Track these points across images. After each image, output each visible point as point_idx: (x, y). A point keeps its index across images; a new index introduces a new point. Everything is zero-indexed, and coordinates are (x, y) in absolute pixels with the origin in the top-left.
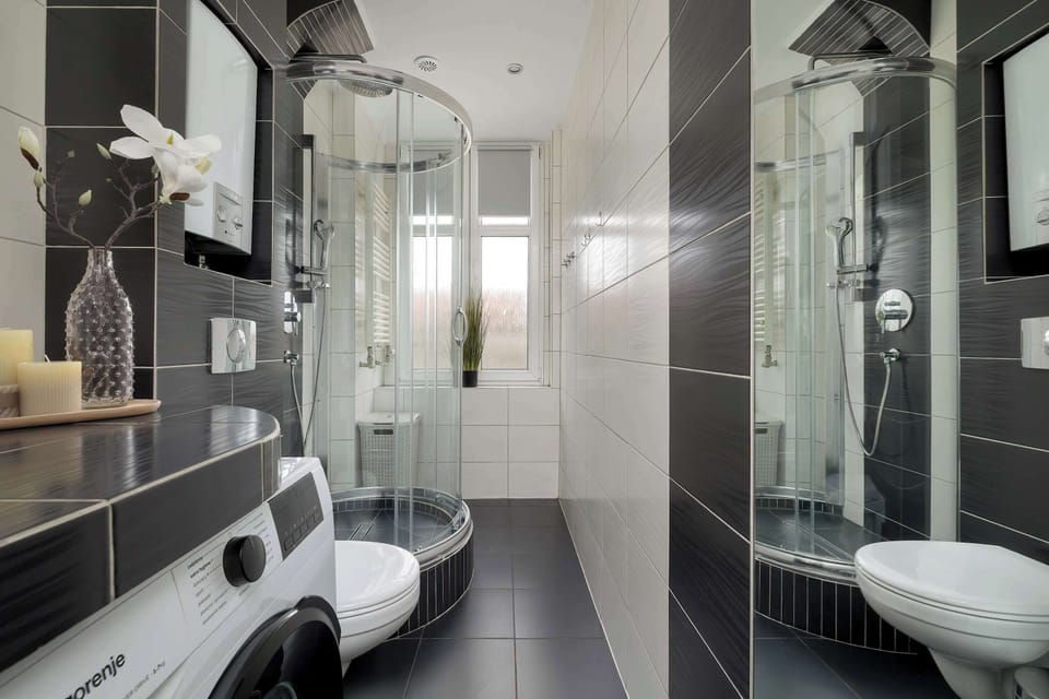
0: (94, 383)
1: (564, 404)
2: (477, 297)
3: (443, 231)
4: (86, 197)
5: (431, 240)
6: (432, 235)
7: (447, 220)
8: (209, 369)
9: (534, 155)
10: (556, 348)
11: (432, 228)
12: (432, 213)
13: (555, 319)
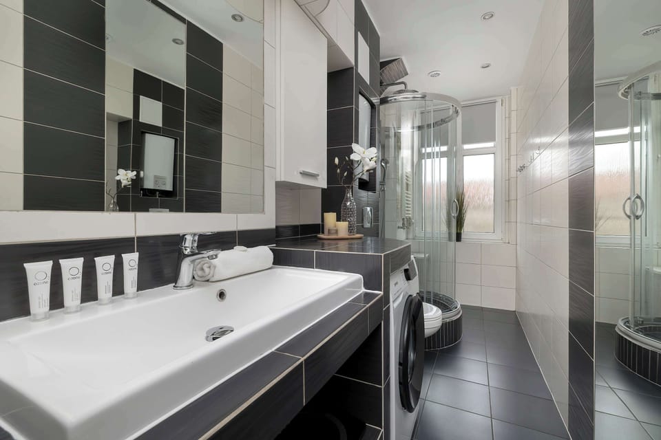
0: (350, 229)
1: (518, 252)
2: (461, 191)
3: (443, 154)
4: (346, 174)
5: (437, 160)
6: (437, 157)
7: (444, 148)
8: (363, 226)
9: (498, 105)
10: (513, 219)
11: (437, 153)
12: (437, 145)
13: (513, 203)
